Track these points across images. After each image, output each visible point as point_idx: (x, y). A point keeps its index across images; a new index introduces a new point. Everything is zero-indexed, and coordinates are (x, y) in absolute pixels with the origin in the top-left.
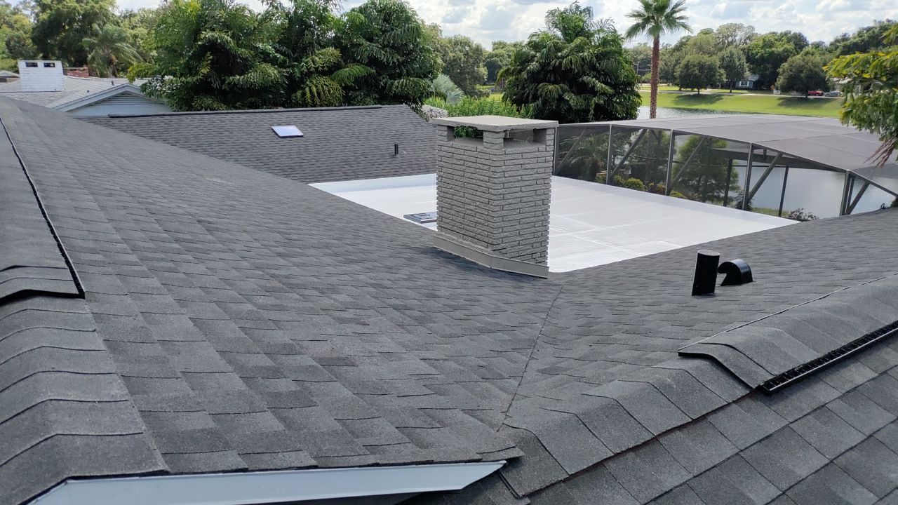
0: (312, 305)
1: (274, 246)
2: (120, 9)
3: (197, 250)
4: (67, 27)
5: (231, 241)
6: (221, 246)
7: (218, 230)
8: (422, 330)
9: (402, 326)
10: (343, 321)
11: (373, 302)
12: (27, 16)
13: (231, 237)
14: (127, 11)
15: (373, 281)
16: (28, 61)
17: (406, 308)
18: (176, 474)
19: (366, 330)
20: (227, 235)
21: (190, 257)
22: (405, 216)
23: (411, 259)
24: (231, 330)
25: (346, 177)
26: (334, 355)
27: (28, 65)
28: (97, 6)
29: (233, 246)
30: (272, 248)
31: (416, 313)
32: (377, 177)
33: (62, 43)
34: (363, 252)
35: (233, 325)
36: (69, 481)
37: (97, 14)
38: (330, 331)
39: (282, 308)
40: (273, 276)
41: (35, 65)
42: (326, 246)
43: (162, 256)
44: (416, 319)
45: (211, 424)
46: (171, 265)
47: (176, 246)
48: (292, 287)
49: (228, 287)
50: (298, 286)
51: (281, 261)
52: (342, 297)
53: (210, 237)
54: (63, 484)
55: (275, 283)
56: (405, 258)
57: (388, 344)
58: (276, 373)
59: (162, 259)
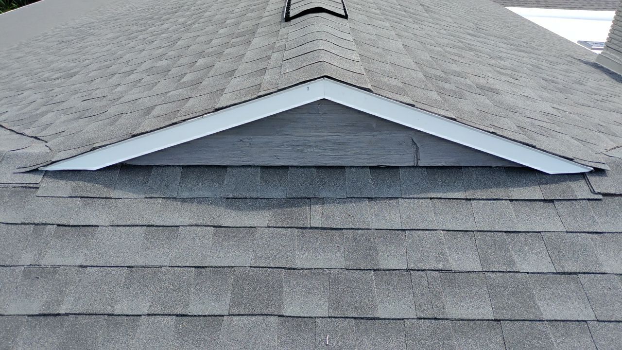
0: (481, 60)
1: (466, 29)
5: (438, 19)
6: (432, 20)
7: (432, 12)
8: (561, 95)
9: (545, 88)
10: (501, 73)
11: (528, 72)
13: (439, 17)
15: (533, 63)
17: (553, 82)
18: (376, 94)
19: (516, 82)
20: (437, 16)
23: (569, 62)
24: (425, 56)
26: (487, 86)
29: (439, 22)
30: (465, 30)
31: (560, 86)
34: (532, 48)
35: (427, 54)
36: (325, 78)
38: (489, 75)
39: (461, 56)
40: (460, 42)
42: (505, 38)
44: (558, 89)
45: (400, 85)
48: (471, 50)
49: (429, 38)
50: (475, 50)
51: (469, 37)
52: (506, 63)
54: (322, 79)
55: (461, 45)
57: (528, 92)
58: (446, 80)
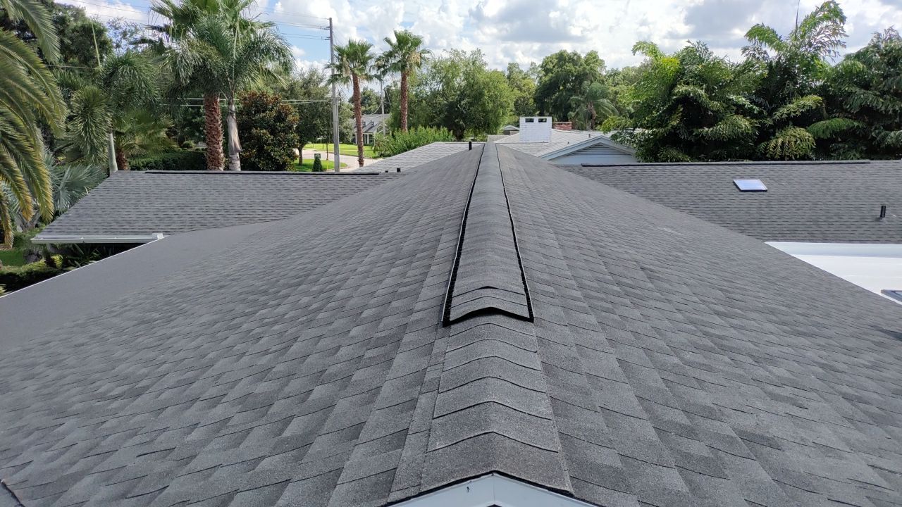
0: (742, 372)
1: (713, 303)
2: (607, 69)
3: (636, 296)
4: (561, 88)
5: (669, 292)
6: (659, 294)
7: (659, 279)
8: (878, 431)
9: (851, 420)
10: (775, 397)
11: (818, 384)
12: (533, 80)
13: (670, 287)
14: (612, 70)
15: (823, 361)
16: (527, 118)
17: (860, 400)
18: (578, 499)
19: (802, 413)
20: (666, 286)
21: (627, 301)
22: (884, 292)
23: (880, 344)
24: (654, 379)
25: (812, 238)
26: (758, 432)
27: (528, 121)
28: (588, 68)
29: (671, 297)
30: (711, 305)
31: (874, 410)
32: (851, 241)
33: (556, 101)
34: (817, 325)
35: (656, 375)
36: (495, 474)
37: (587, 74)
38: (759, 404)
39: (709, 369)
40: (706, 334)
41: (532, 121)
42: (772, 312)
43: (603, 296)
44: (872, 416)
45: (618, 464)
46: (610, 306)
47: (617, 288)
48: (724, 349)
49: (658, 337)
50: (731, 349)
51: (717, 320)
52: (780, 371)
53: (650, 285)
54: (490, 475)
55: (708, 342)
56: (873, 342)
57: (827, 435)
58: (691, 433)
59: (602, 299)
